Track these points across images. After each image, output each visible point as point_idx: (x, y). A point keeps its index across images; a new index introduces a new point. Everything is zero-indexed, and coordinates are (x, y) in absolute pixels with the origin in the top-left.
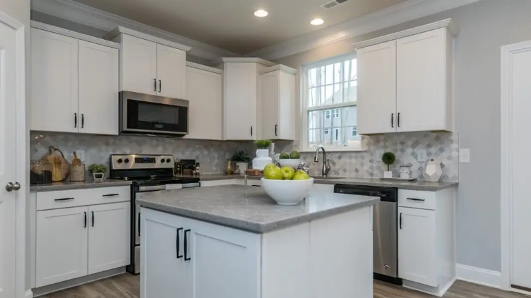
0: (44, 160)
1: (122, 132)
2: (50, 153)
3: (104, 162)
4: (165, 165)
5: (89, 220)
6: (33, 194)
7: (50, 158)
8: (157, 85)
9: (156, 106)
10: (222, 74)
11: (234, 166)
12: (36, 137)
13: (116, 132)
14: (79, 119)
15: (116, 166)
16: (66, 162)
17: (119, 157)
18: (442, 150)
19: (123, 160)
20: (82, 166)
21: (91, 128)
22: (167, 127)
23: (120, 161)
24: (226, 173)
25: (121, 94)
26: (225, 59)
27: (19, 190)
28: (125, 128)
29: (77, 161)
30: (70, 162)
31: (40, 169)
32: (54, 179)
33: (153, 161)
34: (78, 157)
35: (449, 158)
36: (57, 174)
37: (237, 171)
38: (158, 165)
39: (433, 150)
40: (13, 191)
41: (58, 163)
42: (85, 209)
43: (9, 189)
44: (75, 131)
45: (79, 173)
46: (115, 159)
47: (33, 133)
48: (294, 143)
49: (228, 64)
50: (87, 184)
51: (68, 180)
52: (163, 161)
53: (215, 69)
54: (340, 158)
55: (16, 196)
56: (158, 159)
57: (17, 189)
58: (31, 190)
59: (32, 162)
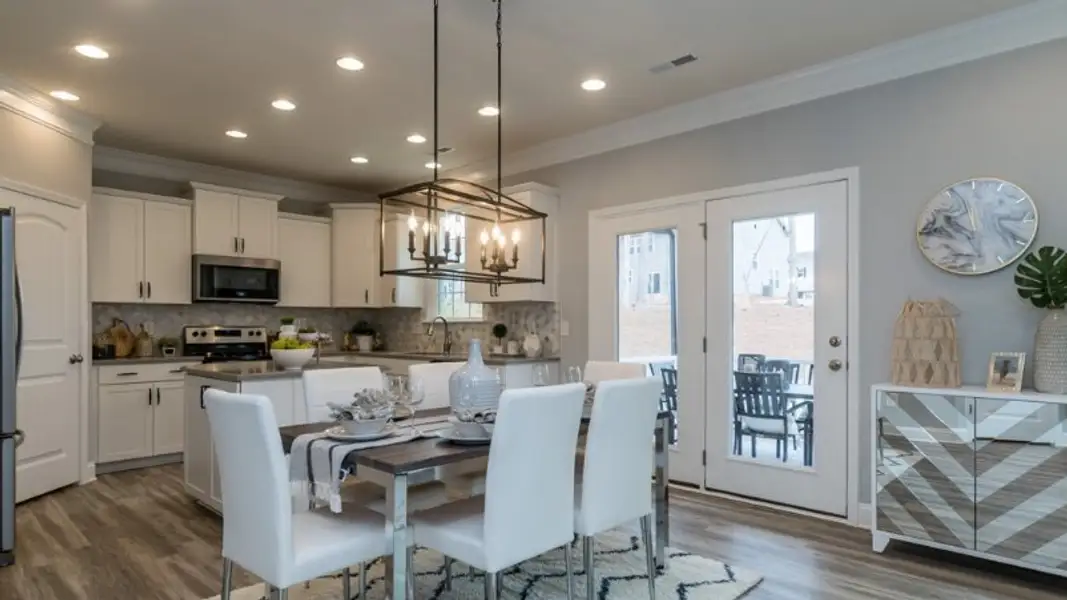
0: (108, 332)
1: (195, 301)
2: (114, 326)
3: (176, 334)
4: (254, 339)
5: (154, 397)
6: (95, 368)
7: (114, 330)
8: (239, 244)
9: (233, 269)
10: (331, 224)
11: (354, 341)
12: (98, 308)
13: (188, 301)
14: (144, 289)
15: (191, 339)
16: (133, 336)
17: (193, 330)
18: (547, 322)
19: (199, 332)
20: (150, 340)
21: (159, 297)
22: (251, 293)
23: (195, 334)
24: (343, 349)
25: (194, 258)
26: (333, 205)
27: (82, 363)
28: (199, 297)
29: (146, 335)
30: (136, 334)
31: (103, 343)
32: (118, 354)
33: (237, 333)
34: (146, 330)
35: (553, 330)
36: (122, 348)
37: (354, 347)
38: (245, 338)
39: (541, 321)
40: (77, 364)
41: (123, 336)
42: (150, 385)
43: (73, 361)
44: (141, 301)
45: (146, 346)
46: (190, 332)
47: (95, 304)
48: (422, 312)
49: (338, 211)
50: (155, 359)
51: (133, 355)
52: (251, 334)
53: (322, 219)
54: (463, 330)
55: (80, 368)
56: (245, 332)
57: (80, 361)
58: (93, 364)
59: (94, 336)
